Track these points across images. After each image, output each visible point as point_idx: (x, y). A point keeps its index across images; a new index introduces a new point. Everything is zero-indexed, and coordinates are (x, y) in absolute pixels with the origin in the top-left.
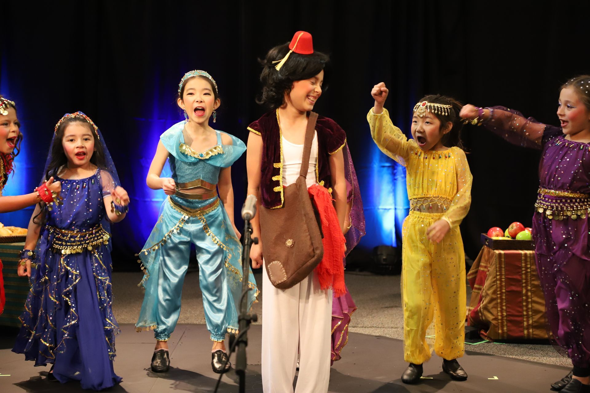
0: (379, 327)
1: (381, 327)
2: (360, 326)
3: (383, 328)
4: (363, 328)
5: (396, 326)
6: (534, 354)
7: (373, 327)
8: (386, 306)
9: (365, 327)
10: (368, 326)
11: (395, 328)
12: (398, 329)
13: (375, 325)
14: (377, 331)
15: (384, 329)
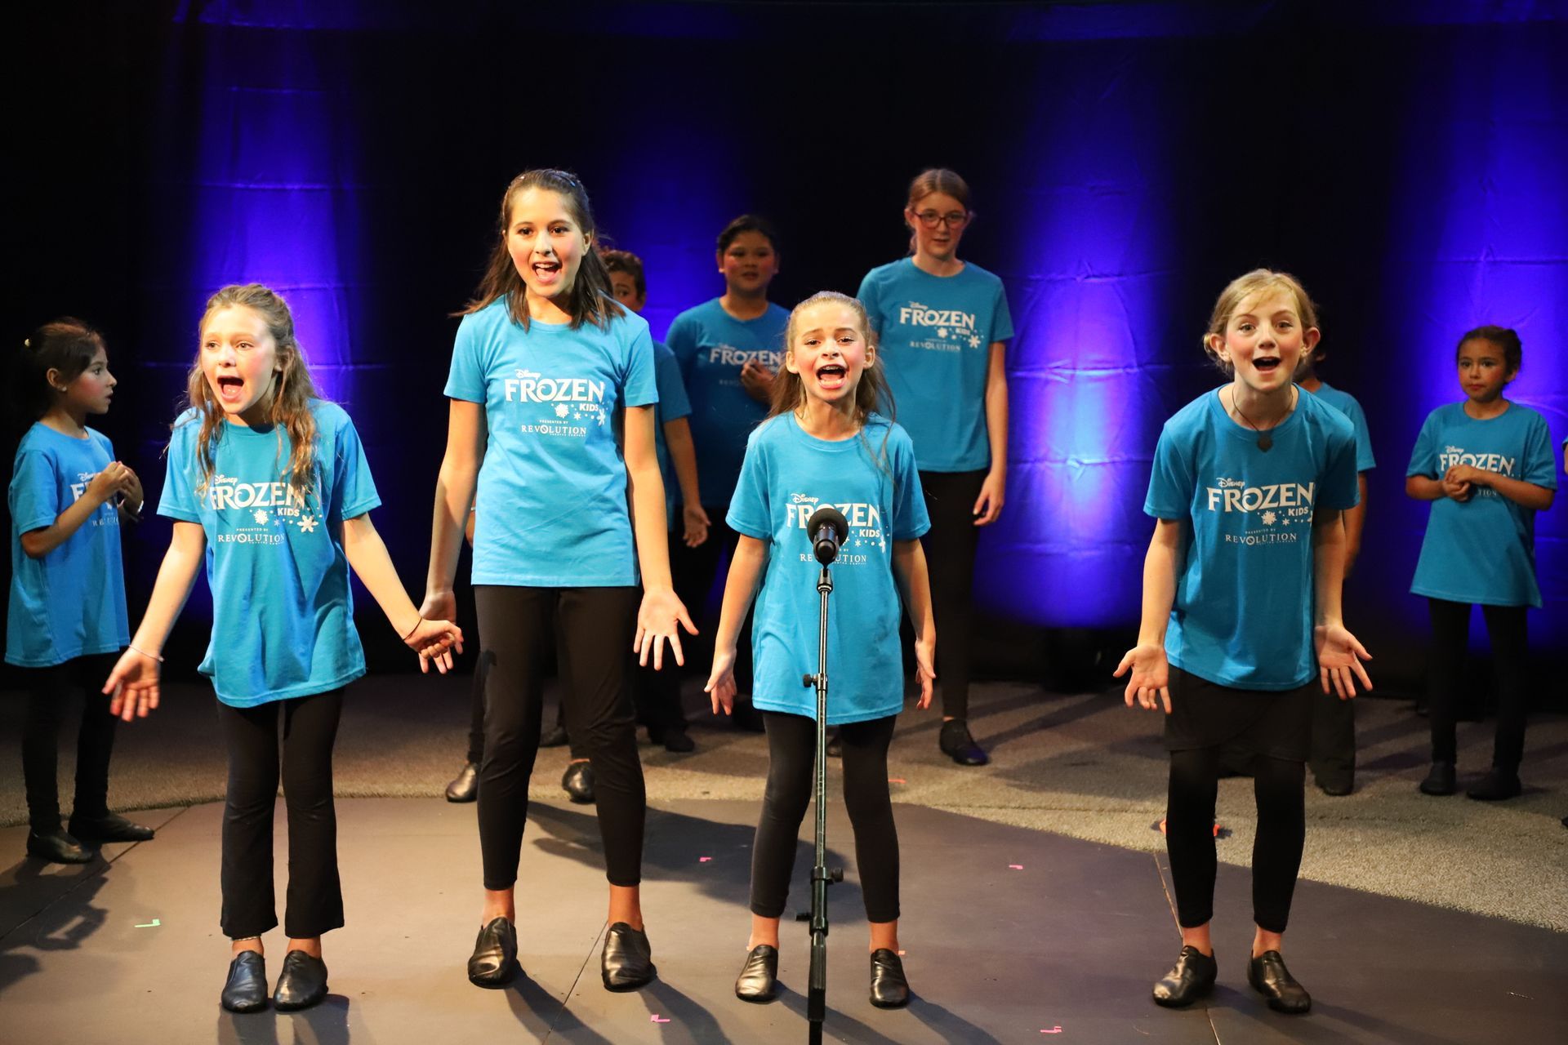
0: (1051, 809)
1: (1056, 809)
2: (1013, 805)
3: (1060, 809)
4: (1020, 811)
5: (1087, 807)
6: (1349, 867)
7: (1040, 808)
8: (1074, 762)
9: (1024, 808)
10: (1028, 806)
11: (1084, 810)
12: (1091, 813)
13: (1043, 805)
14: (1045, 818)
15: (1060, 812)
